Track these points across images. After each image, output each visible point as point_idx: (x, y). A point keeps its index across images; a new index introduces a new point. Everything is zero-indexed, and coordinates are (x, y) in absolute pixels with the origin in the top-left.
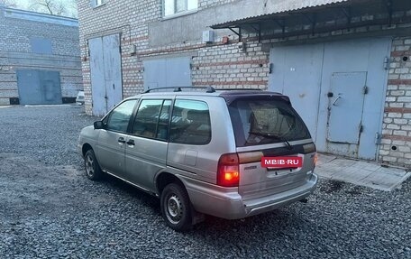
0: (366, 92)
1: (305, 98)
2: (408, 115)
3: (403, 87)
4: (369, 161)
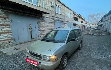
0: (36, 28)
1: (24, 30)
2: (41, 31)
3: (40, 27)
4: (38, 40)
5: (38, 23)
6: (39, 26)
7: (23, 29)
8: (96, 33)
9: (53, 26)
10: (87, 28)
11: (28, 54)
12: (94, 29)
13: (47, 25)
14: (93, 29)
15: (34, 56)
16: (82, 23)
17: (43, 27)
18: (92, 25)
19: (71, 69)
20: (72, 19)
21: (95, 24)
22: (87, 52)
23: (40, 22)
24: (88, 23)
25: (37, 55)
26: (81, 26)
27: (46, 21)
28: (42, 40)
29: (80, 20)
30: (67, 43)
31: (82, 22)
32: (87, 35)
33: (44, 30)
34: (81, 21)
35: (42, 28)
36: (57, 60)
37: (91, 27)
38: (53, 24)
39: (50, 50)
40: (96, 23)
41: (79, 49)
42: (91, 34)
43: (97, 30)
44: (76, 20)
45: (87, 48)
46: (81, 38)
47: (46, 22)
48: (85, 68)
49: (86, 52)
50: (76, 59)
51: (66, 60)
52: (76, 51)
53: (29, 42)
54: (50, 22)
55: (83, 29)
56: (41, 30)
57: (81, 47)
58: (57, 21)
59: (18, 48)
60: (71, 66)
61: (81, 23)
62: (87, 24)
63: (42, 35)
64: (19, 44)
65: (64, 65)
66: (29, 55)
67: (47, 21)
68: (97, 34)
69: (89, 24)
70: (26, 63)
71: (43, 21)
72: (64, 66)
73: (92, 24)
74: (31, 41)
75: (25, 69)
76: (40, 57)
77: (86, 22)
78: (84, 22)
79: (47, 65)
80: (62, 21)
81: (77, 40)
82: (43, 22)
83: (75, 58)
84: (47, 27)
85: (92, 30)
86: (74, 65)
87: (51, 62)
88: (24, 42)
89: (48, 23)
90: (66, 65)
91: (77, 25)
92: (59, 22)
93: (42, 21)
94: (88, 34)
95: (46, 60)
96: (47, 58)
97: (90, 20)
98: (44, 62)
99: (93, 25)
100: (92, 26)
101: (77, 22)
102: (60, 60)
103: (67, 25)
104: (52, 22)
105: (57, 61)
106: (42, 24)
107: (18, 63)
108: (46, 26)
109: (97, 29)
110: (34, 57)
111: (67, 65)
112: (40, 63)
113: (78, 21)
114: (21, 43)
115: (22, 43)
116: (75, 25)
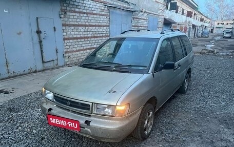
0: (55, 30)
2: (71, 41)
3: (67, 27)
4: (63, 66)
5: (62, 16)
6: (64, 25)
7: (20, 34)
8: (228, 49)
9: (106, 26)
10: (201, 32)
11: (51, 104)
12: (222, 35)
13: (87, 24)
14: (219, 38)
15: (70, 106)
16: (189, 19)
17: (77, 27)
18: (216, 25)
19: (164, 139)
20: (161, 6)
21: (225, 23)
22: (202, 98)
23: (68, 13)
24: (205, 19)
25: (78, 103)
26: (186, 28)
27: (85, 11)
28: (84, 66)
29: (183, 10)
30: (153, 75)
31: (189, 14)
32: (204, 53)
33: (78, 36)
34: (185, 12)
35: (72, 32)
36: (131, 115)
37: (214, 32)
38: (104, 20)
39: (112, 90)
40: (229, 20)
41: (181, 91)
42: (213, 52)
43: (229, 40)
44: (170, 10)
45: (203, 91)
46: (188, 61)
47: (85, 13)
48: (199, 136)
49: (200, 100)
50: (174, 116)
51: (152, 116)
52: (173, 97)
53: (38, 73)
54: (96, 14)
55: (192, 35)
56: (71, 37)
57: (186, 86)
58: (118, 11)
59: (10, 89)
60: (162, 133)
61: (184, 17)
62: (202, 20)
63: (74, 54)
64: (9, 77)
65: (145, 130)
66: (54, 106)
67: (88, 11)
68: (232, 51)
69: (208, 21)
70: (42, 128)
71: (77, 10)
72: (146, 132)
73: (216, 23)
74: (44, 70)
75: (43, 141)
76: (89, 109)
77: (199, 16)
78: (195, 14)
79: (108, 127)
80: (132, 12)
81: (179, 65)
82: (75, 12)
83: (173, 114)
84: (87, 28)
85: (218, 41)
86: (169, 131)
87: (117, 120)
88: (22, 73)
89: (92, 16)
90: (150, 130)
91: (175, 23)
92: (124, 13)
93: (73, 9)
94: (206, 52)
95: (105, 116)
96: (107, 110)
97: (211, 9)
98: (98, 119)
99: (220, 26)
100: (218, 26)
101: (175, 13)
102: (137, 115)
103: (145, 23)
104: (103, 13)
105: (131, 119)
106: (73, 18)
107: (20, 128)
108: (86, 26)
109: (230, 38)
110: (69, 110)
111: (152, 130)
112: (87, 122)
113: (177, 12)
114: (13, 75)
115: (15, 74)
116: (168, 23)
